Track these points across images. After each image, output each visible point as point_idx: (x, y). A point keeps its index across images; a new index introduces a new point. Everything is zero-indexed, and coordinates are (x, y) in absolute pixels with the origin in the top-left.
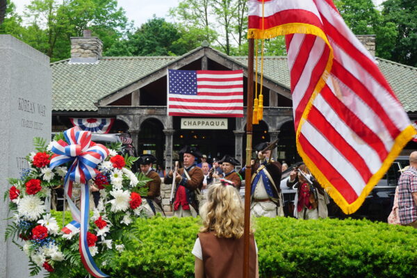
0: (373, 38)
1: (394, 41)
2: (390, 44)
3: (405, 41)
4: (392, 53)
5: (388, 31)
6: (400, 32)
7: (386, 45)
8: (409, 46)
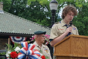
0: (2, 3)
1: (10, 5)
2: (8, 6)
3: (14, 6)
4: (9, 10)
5: (8, 1)
6: (13, 2)
7: (7, 7)
8: (15, 8)
